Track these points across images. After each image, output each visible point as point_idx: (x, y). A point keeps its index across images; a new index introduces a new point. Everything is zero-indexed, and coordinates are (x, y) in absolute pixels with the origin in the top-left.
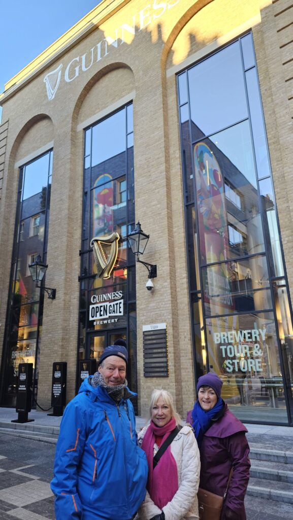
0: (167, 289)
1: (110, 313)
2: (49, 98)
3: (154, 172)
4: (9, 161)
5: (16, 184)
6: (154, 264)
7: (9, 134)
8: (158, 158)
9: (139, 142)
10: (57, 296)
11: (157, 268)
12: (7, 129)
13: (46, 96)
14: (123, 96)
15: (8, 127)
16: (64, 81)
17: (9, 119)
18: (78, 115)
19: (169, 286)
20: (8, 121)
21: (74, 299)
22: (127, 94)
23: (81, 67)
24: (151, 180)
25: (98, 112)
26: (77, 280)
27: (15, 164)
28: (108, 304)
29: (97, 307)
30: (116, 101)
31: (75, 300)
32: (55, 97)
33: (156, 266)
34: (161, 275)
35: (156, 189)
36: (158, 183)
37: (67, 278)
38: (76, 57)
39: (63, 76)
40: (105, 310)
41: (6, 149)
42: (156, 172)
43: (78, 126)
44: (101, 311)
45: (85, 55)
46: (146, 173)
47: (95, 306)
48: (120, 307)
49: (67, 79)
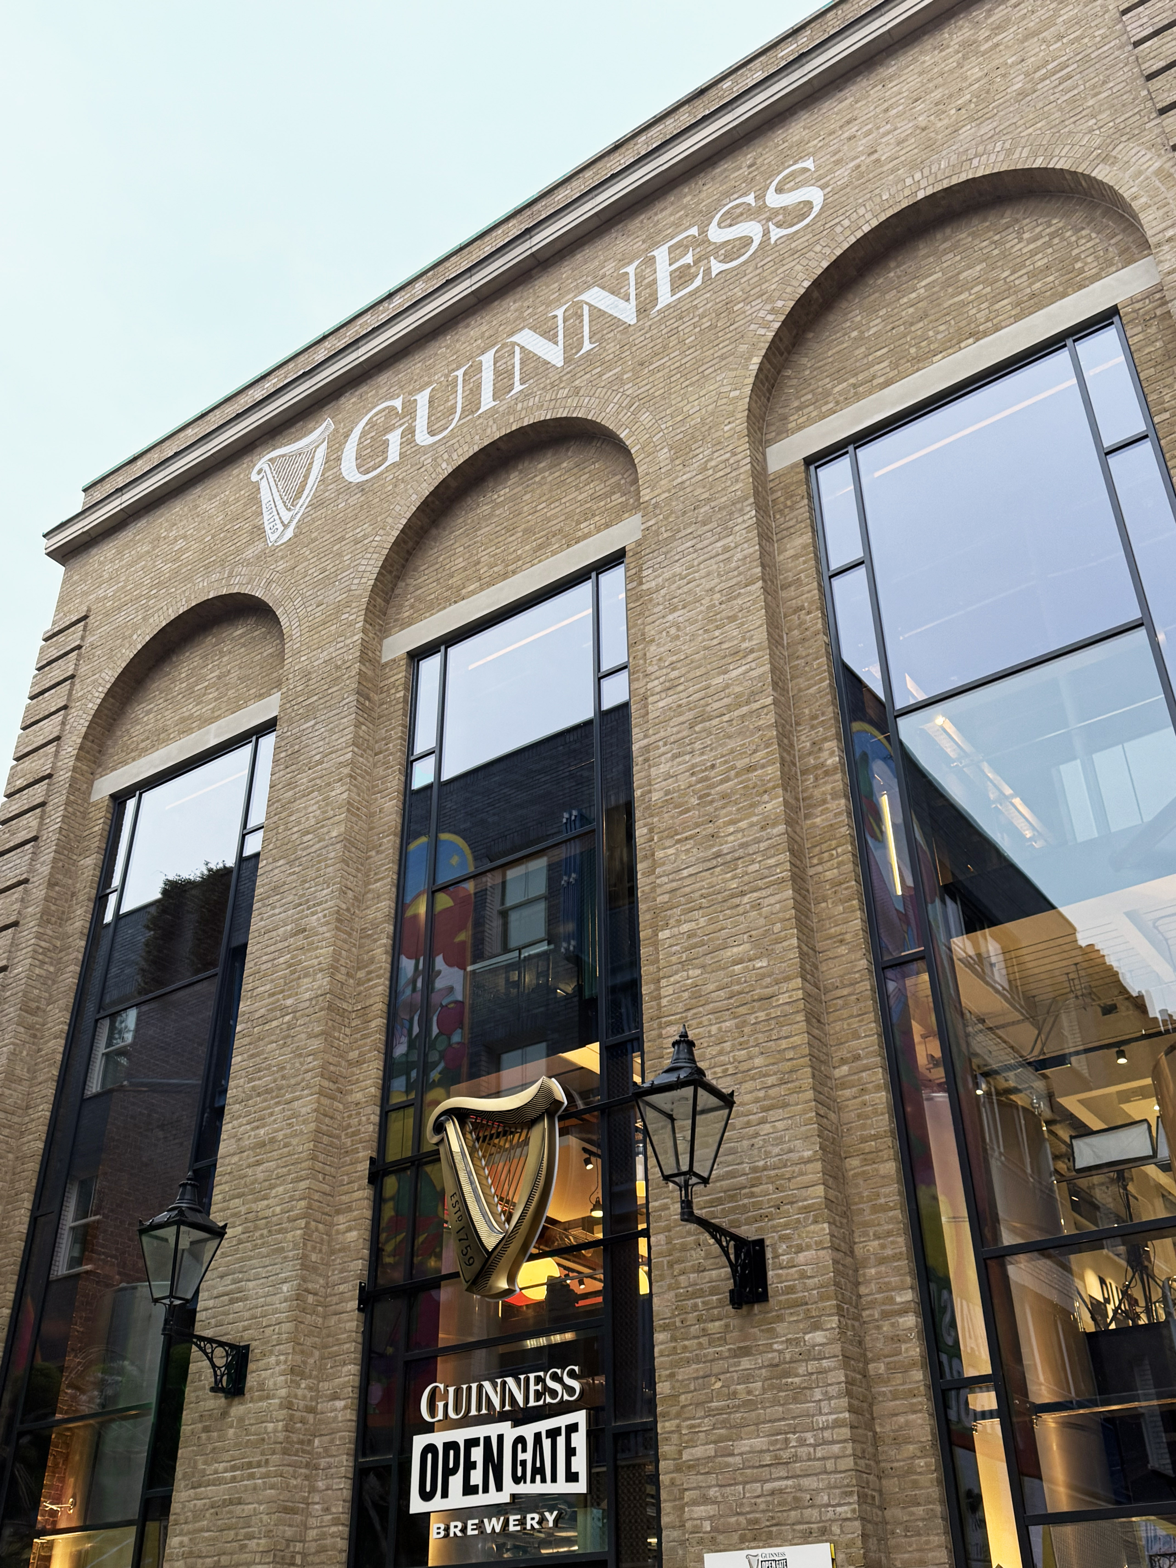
0: (825, 1363)
1: (517, 1480)
2: (273, 538)
3: (733, 822)
4: (75, 769)
5: (90, 863)
6: (749, 1232)
7: (83, 669)
8: (750, 769)
9: (661, 704)
10: (251, 1380)
11: (769, 1254)
12: (79, 647)
13: (259, 531)
14: (586, 537)
15: (83, 638)
16: (339, 478)
17: (89, 610)
18: (387, 602)
19: (837, 1348)
20: (85, 617)
21: (335, 1397)
22: (599, 530)
23: (411, 431)
24: (718, 855)
25: (473, 593)
26: (355, 1304)
27: (97, 784)
28: (508, 1431)
29: (451, 1446)
30: (554, 553)
31: (339, 1404)
32: (295, 536)
33: (761, 1242)
34: (791, 1290)
35: (743, 894)
36: (752, 868)
37: (307, 1291)
38: (392, 398)
39: (333, 459)
40: (493, 1463)
41: (63, 723)
42: (743, 824)
43: (387, 642)
44: (470, 1466)
45: (427, 393)
46: (697, 825)
47: (439, 1439)
48: (571, 1452)
49: (350, 472)
